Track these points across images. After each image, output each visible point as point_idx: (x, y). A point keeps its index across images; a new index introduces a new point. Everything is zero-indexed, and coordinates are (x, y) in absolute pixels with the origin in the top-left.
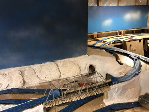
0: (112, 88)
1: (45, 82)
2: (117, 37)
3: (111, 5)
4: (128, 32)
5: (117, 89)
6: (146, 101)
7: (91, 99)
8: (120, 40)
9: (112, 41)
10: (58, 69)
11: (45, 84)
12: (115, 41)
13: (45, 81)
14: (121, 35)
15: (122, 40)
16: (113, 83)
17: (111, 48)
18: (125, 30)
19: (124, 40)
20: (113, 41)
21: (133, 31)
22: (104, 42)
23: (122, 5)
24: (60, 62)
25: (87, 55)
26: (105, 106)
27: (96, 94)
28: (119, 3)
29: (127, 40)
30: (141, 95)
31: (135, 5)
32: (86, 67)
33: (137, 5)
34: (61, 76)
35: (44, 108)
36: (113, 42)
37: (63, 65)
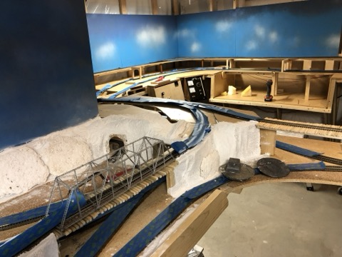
0: (180, 162)
1: (13, 199)
2: (132, 81)
3: (106, 13)
4: (148, 70)
5: (187, 162)
6: (233, 171)
7: (143, 196)
8: (141, 86)
9: (126, 89)
10: (39, 160)
11: (16, 202)
12: (132, 89)
13: (12, 197)
14: (138, 77)
15: (145, 85)
16: (180, 152)
17: (139, 99)
18: (144, 66)
19: (149, 84)
20: (128, 88)
21: (156, 66)
22: (109, 93)
23: (129, 14)
24: (40, 143)
25: (98, 118)
26: (174, 201)
27: (157, 179)
28: (123, 9)
29: (153, 83)
30: (221, 164)
31: (151, 14)
32: (102, 144)
33: (155, 14)
34: (50, 175)
35: (59, 241)
36: (130, 90)
37: (50, 148)
